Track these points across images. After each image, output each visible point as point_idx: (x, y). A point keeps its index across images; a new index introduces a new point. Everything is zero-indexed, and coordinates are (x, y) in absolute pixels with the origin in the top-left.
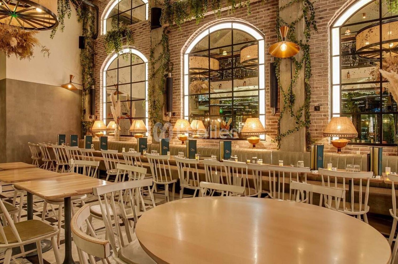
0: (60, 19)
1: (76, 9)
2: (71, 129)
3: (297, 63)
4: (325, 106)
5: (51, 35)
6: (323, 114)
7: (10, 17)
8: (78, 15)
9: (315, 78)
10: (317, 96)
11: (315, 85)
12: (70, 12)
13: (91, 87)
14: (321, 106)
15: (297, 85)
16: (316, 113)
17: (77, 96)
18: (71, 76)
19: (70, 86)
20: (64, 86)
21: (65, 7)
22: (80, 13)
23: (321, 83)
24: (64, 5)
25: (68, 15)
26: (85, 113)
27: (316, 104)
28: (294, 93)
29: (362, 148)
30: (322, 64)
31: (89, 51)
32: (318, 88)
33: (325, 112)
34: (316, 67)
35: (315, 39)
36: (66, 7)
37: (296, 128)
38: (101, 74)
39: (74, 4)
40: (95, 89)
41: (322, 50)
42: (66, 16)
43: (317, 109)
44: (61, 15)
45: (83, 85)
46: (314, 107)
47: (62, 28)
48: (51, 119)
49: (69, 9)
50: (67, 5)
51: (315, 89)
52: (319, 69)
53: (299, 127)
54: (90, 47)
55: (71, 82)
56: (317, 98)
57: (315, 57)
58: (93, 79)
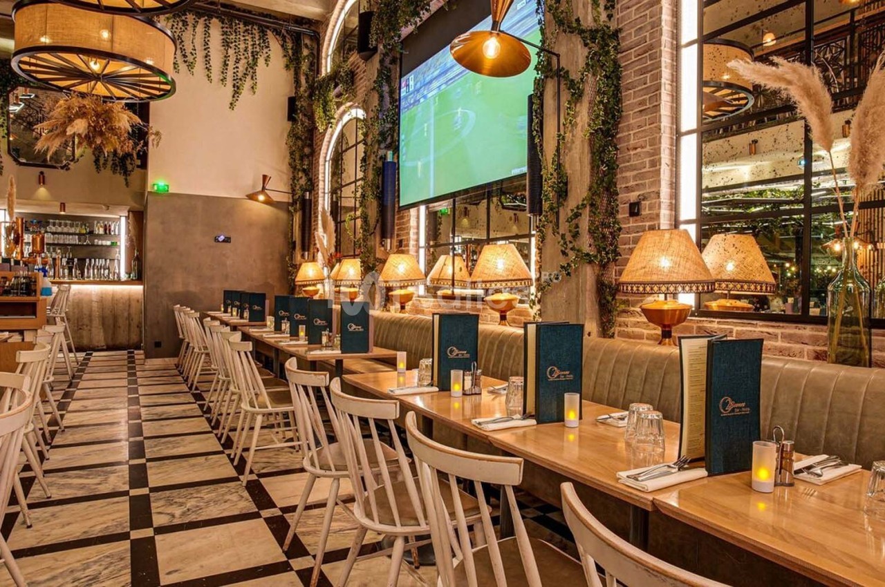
0: (249, 69)
1: (282, 46)
2: (269, 280)
3: (572, 85)
4: (654, 201)
5: (231, 104)
6: (648, 224)
7: (93, 83)
8: (285, 56)
9: (632, 121)
10: (635, 172)
11: (632, 142)
12: (269, 53)
13: (303, 196)
14: (643, 200)
15: (574, 146)
16: (632, 223)
17: (283, 215)
18: (265, 177)
19: (261, 198)
20: (252, 197)
21: (259, 45)
22: (290, 52)
23: (644, 134)
24: (257, 42)
25: (266, 60)
26: (294, 248)
27: (633, 196)
28: (568, 170)
29: (739, 328)
30: (648, 75)
31: (302, 124)
32: (639, 150)
33: (652, 219)
34: (636, 87)
35: (633, 5)
36: (262, 45)
37: (562, 267)
38: (321, 168)
39: (277, 37)
40: (310, 200)
41: (648, 34)
42: (261, 61)
43: (634, 209)
44: (251, 62)
45: (293, 192)
46: (628, 205)
47: (252, 87)
48: (229, 262)
49: (267, 47)
50: (264, 40)
51: (632, 153)
52: (642, 93)
53: (569, 265)
54: (305, 115)
55: (264, 188)
56: (635, 177)
57: (634, 59)
58: (310, 180)
